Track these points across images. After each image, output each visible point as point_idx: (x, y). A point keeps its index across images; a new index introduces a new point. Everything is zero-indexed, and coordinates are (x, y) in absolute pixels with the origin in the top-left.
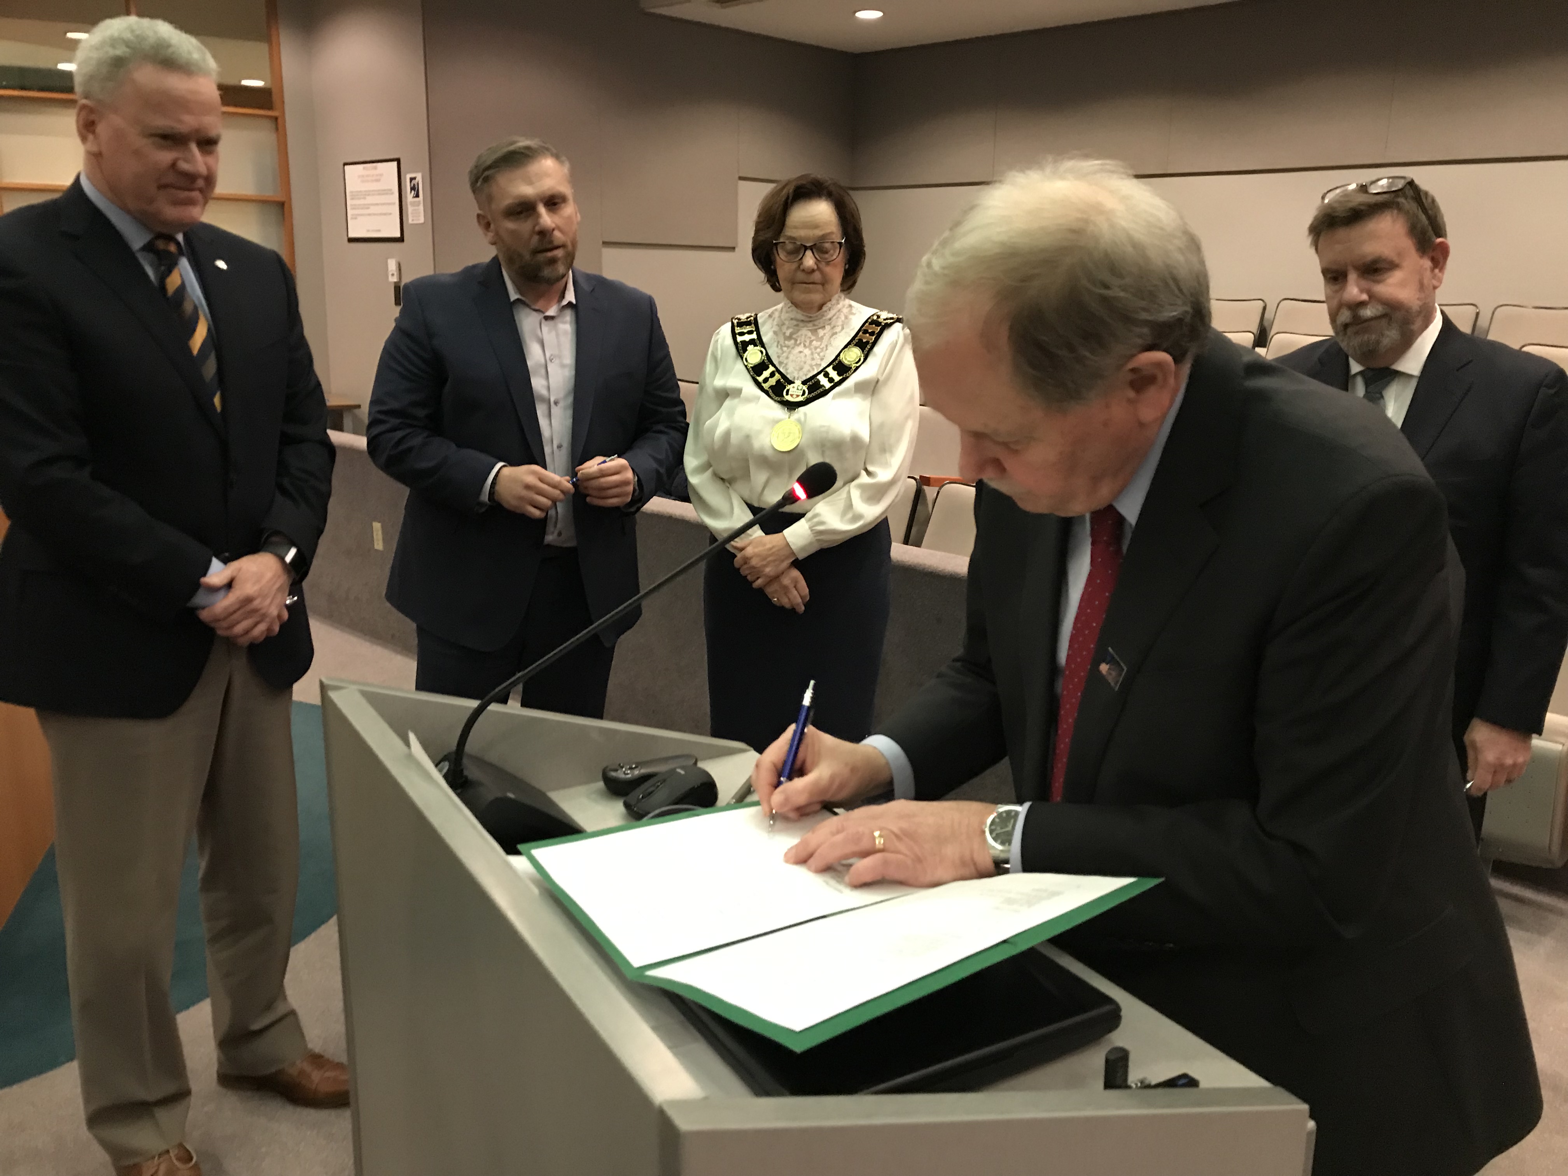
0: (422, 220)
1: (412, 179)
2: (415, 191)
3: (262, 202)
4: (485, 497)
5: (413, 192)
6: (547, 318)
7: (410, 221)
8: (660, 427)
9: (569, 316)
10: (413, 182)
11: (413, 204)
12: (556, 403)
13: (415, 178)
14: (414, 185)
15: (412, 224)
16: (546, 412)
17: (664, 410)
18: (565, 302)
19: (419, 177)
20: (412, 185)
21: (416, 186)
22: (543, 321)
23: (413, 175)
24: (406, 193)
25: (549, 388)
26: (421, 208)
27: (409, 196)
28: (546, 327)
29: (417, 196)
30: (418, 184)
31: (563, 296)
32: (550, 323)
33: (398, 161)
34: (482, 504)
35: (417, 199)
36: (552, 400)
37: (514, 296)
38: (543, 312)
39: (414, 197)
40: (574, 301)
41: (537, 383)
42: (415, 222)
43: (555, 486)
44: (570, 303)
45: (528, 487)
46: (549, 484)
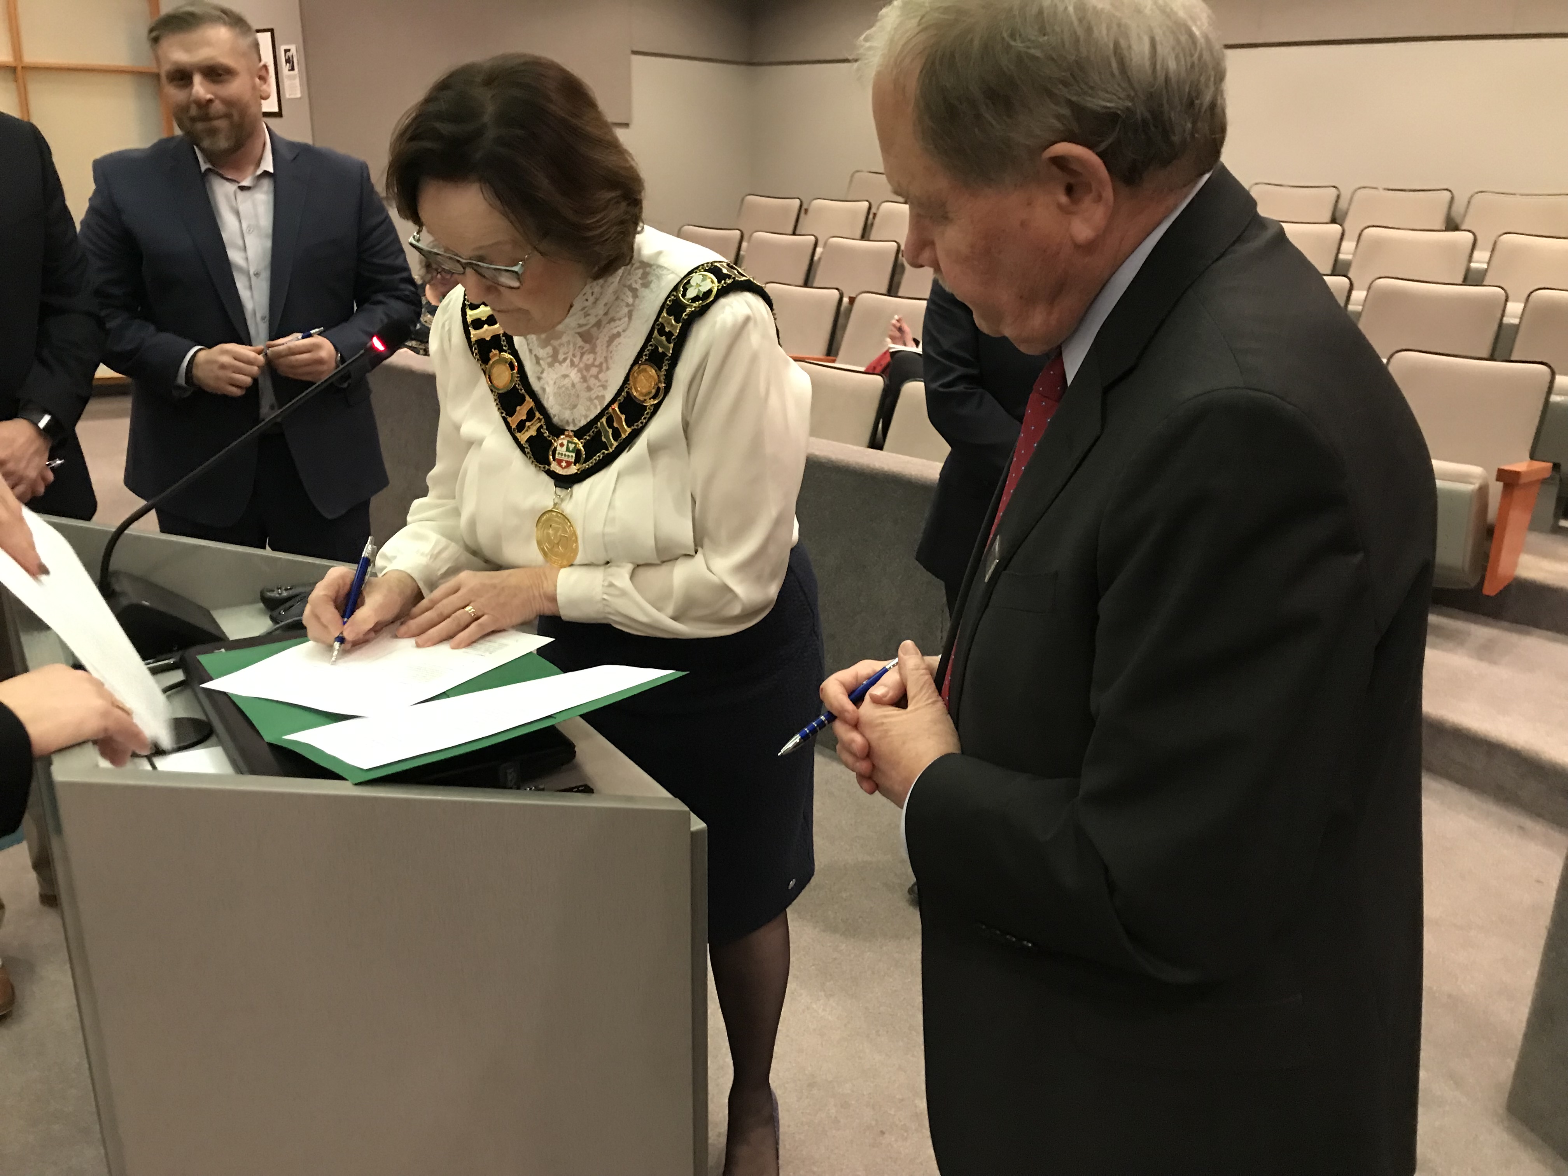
0: (299, 95)
1: (286, 51)
2: (290, 63)
3: (138, 74)
4: (181, 380)
5: (288, 64)
6: (242, 188)
7: (288, 96)
8: (380, 297)
9: (267, 185)
10: (288, 53)
11: (289, 77)
12: (257, 274)
13: (289, 50)
14: (289, 57)
15: (289, 99)
16: (247, 284)
17: (384, 278)
18: (259, 172)
19: (293, 48)
20: (287, 58)
21: (291, 59)
22: (239, 191)
23: (287, 47)
24: (281, 65)
25: (247, 259)
26: (297, 82)
27: (284, 68)
28: (241, 195)
29: (293, 69)
30: (292, 56)
31: (258, 164)
32: (246, 194)
33: (272, 31)
34: (179, 387)
35: (292, 72)
36: (252, 273)
37: (204, 167)
38: (238, 183)
39: (289, 70)
40: (271, 170)
41: (234, 256)
42: (292, 96)
43: (250, 362)
44: (266, 173)
45: (223, 367)
46: (243, 362)
